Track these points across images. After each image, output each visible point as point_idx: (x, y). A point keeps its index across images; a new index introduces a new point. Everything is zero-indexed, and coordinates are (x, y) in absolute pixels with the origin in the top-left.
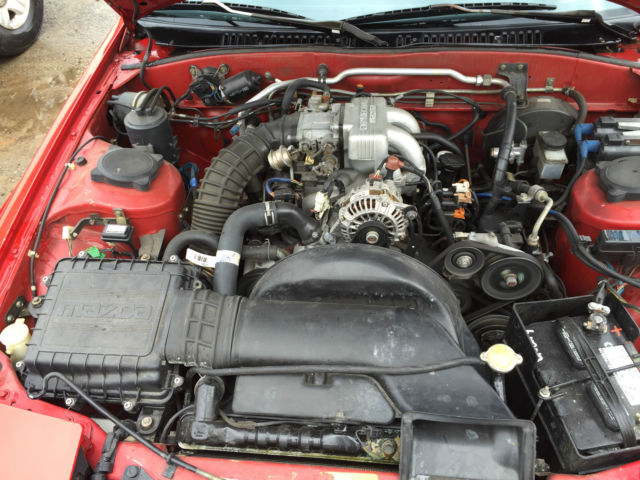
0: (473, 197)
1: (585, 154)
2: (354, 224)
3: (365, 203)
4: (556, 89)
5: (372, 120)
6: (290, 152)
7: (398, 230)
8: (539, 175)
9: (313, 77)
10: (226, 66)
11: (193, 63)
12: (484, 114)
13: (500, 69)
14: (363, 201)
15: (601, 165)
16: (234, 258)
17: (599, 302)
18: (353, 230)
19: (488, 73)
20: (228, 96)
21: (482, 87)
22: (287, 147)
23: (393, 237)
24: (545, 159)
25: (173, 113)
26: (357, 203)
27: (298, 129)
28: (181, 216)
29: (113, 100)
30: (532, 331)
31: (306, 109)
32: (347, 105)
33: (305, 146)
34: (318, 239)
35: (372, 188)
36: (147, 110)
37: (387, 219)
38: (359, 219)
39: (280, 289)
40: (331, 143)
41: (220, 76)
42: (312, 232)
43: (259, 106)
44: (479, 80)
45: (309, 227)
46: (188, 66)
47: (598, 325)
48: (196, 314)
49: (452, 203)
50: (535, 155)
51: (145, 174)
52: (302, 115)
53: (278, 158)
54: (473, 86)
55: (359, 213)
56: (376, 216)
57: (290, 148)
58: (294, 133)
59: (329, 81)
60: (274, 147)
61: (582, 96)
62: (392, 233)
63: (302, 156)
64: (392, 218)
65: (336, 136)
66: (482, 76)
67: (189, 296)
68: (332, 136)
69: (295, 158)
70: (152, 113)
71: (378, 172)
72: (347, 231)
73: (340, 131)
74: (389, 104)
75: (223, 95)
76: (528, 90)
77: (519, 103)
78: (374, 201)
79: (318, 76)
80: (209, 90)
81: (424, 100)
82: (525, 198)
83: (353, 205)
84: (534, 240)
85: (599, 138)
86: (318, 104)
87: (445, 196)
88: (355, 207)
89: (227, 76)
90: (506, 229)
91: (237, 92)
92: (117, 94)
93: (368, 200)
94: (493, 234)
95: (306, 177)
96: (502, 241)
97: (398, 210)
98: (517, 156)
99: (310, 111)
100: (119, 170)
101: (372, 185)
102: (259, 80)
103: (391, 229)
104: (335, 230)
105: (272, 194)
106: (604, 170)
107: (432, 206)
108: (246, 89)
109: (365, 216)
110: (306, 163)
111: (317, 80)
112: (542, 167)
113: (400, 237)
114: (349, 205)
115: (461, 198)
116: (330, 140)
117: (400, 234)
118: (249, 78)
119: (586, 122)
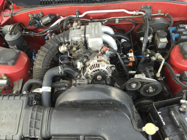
0: (135, 58)
1: (174, 39)
2: (92, 73)
3: (96, 66)
4: (162, 14)
5: (96, 32)
6: (67, 46)
7: (108, 74)
8: (157, 47)
9: (74, 15)
10: (42, 13)
11: (29, 12)
12: (137, 25)
13: (141, 8)
14: (95, 65)
15: (181, 44)
16: (48, 89)
17: (184, 99)
18: (92, 75)
19: (137, 10)
20: (43, 24)
21: (135, 15)
22: (66, 44)
23: (107, 76)
24: (160, 42)
25: (24, 32)
26: (93, 65)
27: (69, 37)
28: (29, 72)
29: (1, 29)
30: (160, 112)
31: (72, 28)
32: (87, 26)
33: (72, 44)
34: (80, 78)
35: (98, 59)
36: (13, 33)
37: (104, 71)
38: (94, 71)
39: (66, 103)
40: (82, 42)
41: (40, 17)
42: (77, 76)
43: (55, 28)
44: (134, 13)
45: (77, 73)
46: (28, 14)
47: (185, 109)
48: (33, 117)
49: (128, 61)
50: (156, 39)
51: (13, 59)
52: (71, 31)
53: (62, 49)
54: (132, 15)
55: (94, 70)
56: (100, 70)
57: (66, 45)
58: (68, 39)
59: (80, 16)
60: (61, 44)
61: (171, 16)
62: (107, 75)
63: (72, 47)
64: (106, 70)
65: (83, 39)
66: (135, 11)
67: (30, 110)
68: (82, 39)
69: (69, 48)
70: (15, 34)
71: (100, 52)
72: (90, 75)
73: (85, 37)
74: (102, 24)
75: (42, 24)
76: (152, 15)
77: (149, 21)
78: (99, 64)
79: (76, 15)
80: (36, 23)
81: (115, 21)
82: (154, 58)
83: (91, 66)
84: (158, 75)
85: (179, 33)
86: (76, 26)
87: (125, 59)
88: (92, 67)
89: (42, 17)
90: (148, 71)
91: (47, 22)
92: (3, 27)
93: (97, 64)
94: (143, 74)
95: (74, 55)
96: (147, 76)
97: (108, 67)
98: (149, 40)
99: (74, 29)
100: (2, 58)
101: (98, 58)
102: (54, 18)
103: (106, 74)
104: (86, 75)
105: (62, 62)
106: (182, 46)
107: (120, 63)
108: (50, 21)
109: (96, 70)
110: (73, 50)
111: (75, 16)
112: (159, 44)
113: (110, 76)
114: (90, 66)
115: (131, 59)
116: (82, 41)
117: (109, 75)
118: (50, 17)
119: (173, 26)
